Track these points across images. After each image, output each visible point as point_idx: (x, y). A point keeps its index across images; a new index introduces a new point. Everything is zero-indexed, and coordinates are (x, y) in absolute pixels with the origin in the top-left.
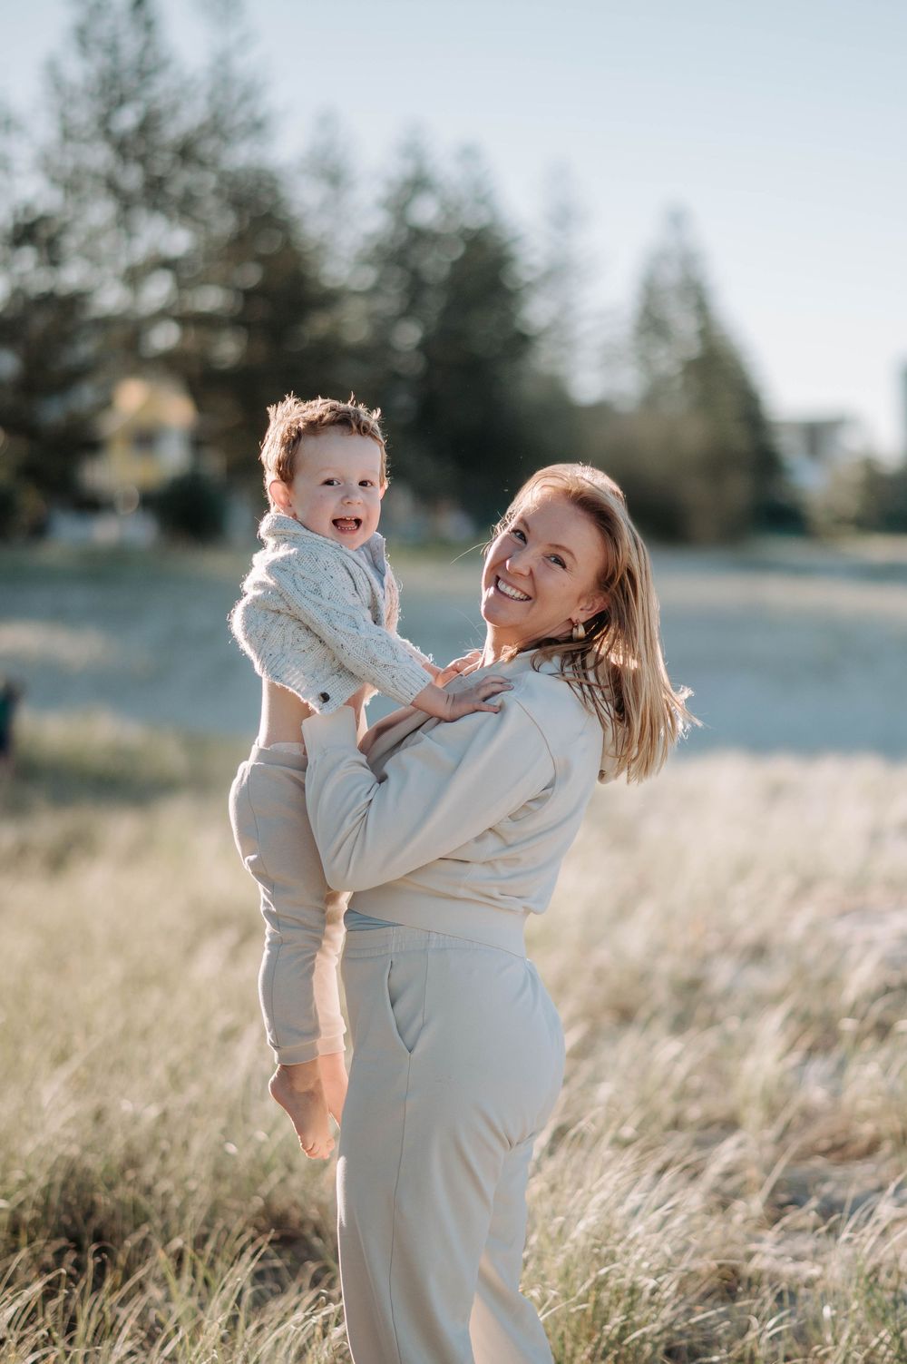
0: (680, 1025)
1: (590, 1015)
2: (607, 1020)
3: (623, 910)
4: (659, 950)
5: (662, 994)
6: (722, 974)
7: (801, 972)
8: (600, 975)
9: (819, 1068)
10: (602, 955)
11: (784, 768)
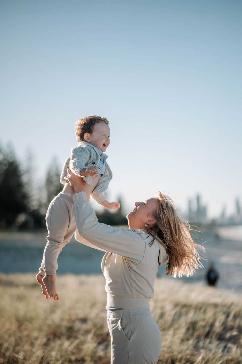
0: (69, 338)
1: (47, 336)
2: (51, 337)
3: (53, 311)
4: (62, 320)
5: (63, 330)
6: (77, 325)
7: (95, 325)
8: (49, 326)
9: (101, 347)
10: (49, 322)
11: (83, 278)
